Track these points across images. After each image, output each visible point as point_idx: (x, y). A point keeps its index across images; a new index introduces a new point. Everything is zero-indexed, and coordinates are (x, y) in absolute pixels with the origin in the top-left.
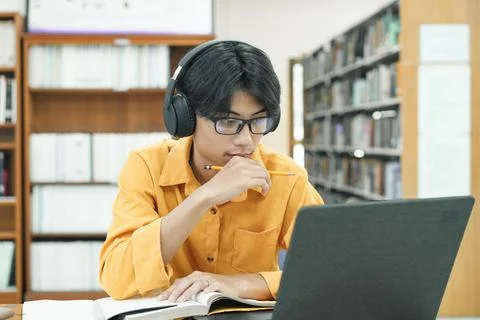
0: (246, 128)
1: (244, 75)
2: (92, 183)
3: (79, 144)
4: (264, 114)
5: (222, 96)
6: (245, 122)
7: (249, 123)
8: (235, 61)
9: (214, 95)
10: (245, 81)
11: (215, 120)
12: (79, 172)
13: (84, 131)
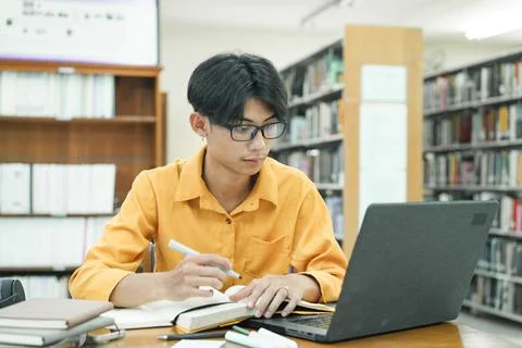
0: (260, 133)
1: (255, 83)
2: (32, 215)
3: (17, 174)
4: (275, 120)
5: (235, 104)
6: (258, 128)
7: (262, 129)
8: (244, 72)
9: (227, 104)
10: (256, 90)
11: (230, 128)
12: (17, 204)
13: (23, 162)
